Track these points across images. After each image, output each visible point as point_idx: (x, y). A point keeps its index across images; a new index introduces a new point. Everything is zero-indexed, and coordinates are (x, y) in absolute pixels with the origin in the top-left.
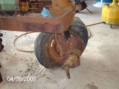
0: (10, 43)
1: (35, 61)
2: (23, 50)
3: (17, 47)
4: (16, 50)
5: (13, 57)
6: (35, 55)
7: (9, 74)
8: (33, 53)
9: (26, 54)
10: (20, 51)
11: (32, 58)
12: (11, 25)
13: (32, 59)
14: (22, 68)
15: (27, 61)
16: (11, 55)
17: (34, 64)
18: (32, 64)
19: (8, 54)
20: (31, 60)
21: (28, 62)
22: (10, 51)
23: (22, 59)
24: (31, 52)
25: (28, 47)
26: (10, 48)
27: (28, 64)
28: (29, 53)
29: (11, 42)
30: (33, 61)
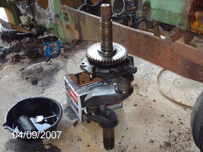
0: (152, 73)
1: (187, 130)
2: (171, 97)
3: (162, 87)
4: (159, 92)
5: (148, 104)
6: (190, 116)
7: (130, 139)
8: (187, 110)
9: (174, 106)
10: (165, 96)
11: (183, 121)
12: (159, 54)
13: (182, 123)
14: (157, 135)
15: (171, 122)
16: (145, 98)
17: (183, 137)
18: (179, 134)
19: (141, 96)
20: (180, 125)
21: (172, 127)
22: (147, 90)
23: (162, 116)
24: (185, 107)
25: (182, 93)
26: (150, 83)
27: (170, 131)
28: (180, 108)
29: (154, 72)
30: (183, 127)
